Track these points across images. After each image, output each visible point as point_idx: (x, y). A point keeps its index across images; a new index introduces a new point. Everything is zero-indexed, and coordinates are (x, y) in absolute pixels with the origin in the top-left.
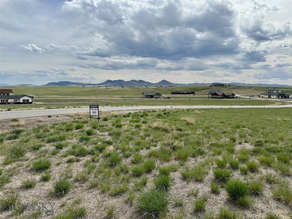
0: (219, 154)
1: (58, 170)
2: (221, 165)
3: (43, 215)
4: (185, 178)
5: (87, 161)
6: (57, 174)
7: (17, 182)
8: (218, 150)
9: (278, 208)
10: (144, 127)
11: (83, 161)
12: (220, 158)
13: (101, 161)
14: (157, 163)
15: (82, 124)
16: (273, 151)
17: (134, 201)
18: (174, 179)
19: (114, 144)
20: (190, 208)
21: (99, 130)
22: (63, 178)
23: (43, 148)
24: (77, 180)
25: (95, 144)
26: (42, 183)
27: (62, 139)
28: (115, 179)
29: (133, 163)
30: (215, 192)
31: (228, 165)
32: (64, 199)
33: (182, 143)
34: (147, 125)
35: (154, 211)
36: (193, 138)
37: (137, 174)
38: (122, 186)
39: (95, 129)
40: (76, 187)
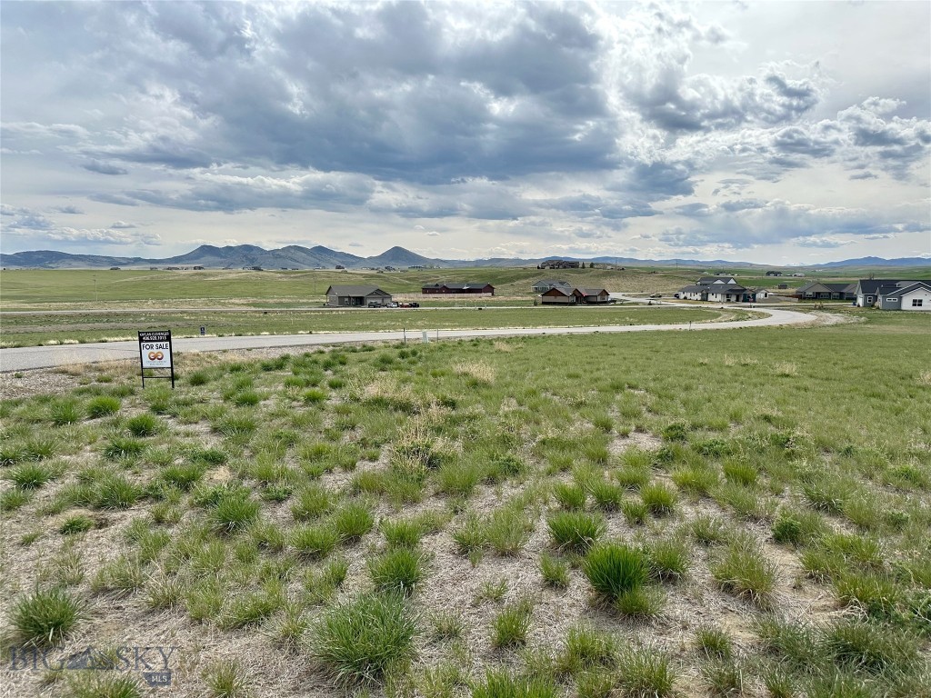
0: (564, 469)
1: (28, 560)
2: (571, 502)
4: (466, 548)
5: (136, 522)
6: (23, 578)
8: (562, 457)
9: (725, 611)
10: (334, 399)
11: (120, 526)
12: (568, 481)
13: (187, 518)
14: (381, 513)
15: (115, 400)
16: (715, 453)
17: (304, 639)
18: (433, 556)
19: (231, 461)
20: (481, 640)
21: (174, 415)
22: (47, 586)
24: (100, 590)
25: (163, 464)
27: (40, 453)
28: (239, 574)
29: (300, 517)
30: (554, 583)
31: (590, 500)
33: (458, 446)
34: (345, 392)
35: (371, 662)
36: (490, 428)
37: (314, 552)
38: (262, 595)
39: (159, 414)
40: (97, 614)
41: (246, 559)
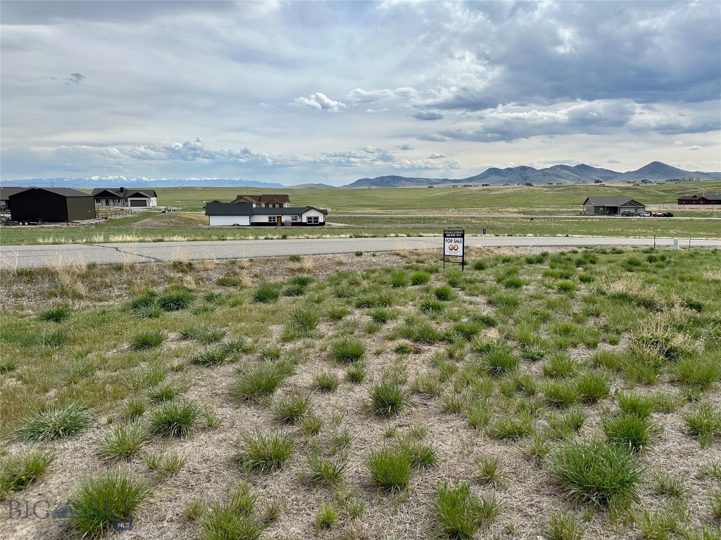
1: (378, 364)
3: (351, 444)
4: (696, 431)
5: (437, 355)
6: (376, 373)
7: (304, 377)
10: (583, 290)
11: (428, 355)
13: (468, 361)
14: (616, 385)
15: (426, 274)
17: (547, 459)
18: (662, 429)
19: (500, 325)
20: (702, 507)
21: (463, 289)
22: (388, 381)
23: (349, 318)
24: (416, 391)
25: (455, 320)
26: (349, 385)
27: (385, 302)
28: (503, 403)
29: (548, 374)
32: (392, 424)
33: (699, 345)
34: (592, 285)
35: (598, 491)
37: (558, 402)
38: (518, 421)
39: (454, 287)
40: (414, 405)
41: (507, 394)
